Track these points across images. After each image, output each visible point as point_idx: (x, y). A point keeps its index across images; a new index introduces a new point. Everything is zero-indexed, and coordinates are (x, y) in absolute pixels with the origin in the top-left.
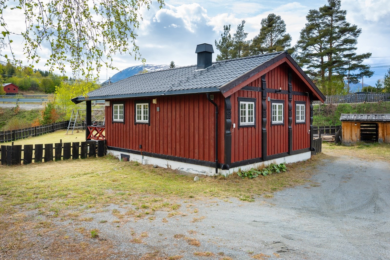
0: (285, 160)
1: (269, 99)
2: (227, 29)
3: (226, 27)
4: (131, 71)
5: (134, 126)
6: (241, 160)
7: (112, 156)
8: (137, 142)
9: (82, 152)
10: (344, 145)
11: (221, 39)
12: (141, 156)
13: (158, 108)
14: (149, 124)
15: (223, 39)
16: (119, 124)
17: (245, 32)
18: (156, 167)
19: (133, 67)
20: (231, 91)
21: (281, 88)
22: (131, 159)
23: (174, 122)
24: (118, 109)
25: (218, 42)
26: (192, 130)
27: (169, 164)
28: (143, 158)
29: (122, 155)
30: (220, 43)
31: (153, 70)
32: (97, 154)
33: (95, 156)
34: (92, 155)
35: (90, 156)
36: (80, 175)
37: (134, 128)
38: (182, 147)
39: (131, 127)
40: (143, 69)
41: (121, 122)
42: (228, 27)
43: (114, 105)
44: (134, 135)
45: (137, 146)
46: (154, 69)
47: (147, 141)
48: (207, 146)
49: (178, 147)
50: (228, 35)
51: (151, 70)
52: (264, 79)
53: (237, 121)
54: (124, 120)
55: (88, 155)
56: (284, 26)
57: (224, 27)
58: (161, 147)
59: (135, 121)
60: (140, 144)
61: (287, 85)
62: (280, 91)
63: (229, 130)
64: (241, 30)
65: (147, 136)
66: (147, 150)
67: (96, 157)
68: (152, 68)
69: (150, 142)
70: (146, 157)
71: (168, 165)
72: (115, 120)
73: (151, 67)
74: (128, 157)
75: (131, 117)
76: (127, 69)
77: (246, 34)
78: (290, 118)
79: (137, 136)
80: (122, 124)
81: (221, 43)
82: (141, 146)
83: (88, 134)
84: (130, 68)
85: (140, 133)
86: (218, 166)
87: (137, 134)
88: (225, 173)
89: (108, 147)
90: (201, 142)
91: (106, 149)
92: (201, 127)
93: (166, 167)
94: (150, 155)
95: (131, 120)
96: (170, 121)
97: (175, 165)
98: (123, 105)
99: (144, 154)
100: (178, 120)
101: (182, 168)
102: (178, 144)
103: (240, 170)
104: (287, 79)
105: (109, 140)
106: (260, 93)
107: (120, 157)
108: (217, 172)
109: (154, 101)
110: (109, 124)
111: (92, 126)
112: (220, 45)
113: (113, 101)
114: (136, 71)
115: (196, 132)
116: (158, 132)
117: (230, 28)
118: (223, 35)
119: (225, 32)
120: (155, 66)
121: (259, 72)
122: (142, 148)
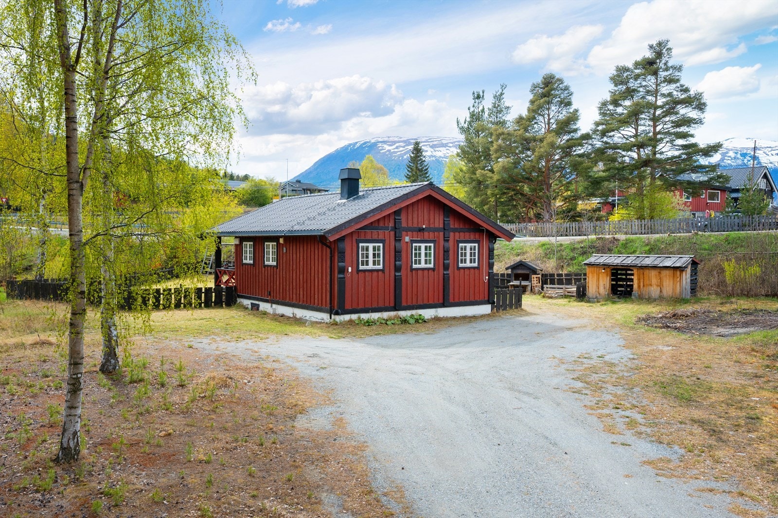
0: (437, 311)
1: (407, 239)
2: (478, 97)
3: (476, 93)
4: (353, 151)
5: (263, 269)
6: (360, 307)
7: (243, 305)
8: (266, 288)
9: (205, 300)
10: (589, 302)
11: (468, 115)
12: (269, 305)
13: (285, 249)
14: (277, 266)
15: (472, 115)
16: (249, 266)
17: (507, 104)
18: (282, 316)
19: (357, 143)
20: (340, 233)
21: (424, 226)
22: (261, 308)
23: (298, 265)
24: (248, 247)
25: (462, 121)
26: (313, 275)
27: (295, 312)
28: (271, 307)
29: (252, 303)
30: (465, 123)
31: (401, 149)
32: (224, 303)
33: (222, 305)
34: (218, 304)
35: (215, 305)
36: (196, 319)
37: (263, 272)
38: (305, 293)
39: (260, 270)
40: (379, 147)
41: (250, 264)
42: (481, 94)
43: (244, 243)
44: (263, 280)
45: (266, 293)
46: (404, 147)
47: (275, 287)
48: (324, 291)
49: (301, 293)
50: (481, 108)
51: (397, 148)
52: (399, 215)
53: (355, 265)
54: (254, 262)
55: (213, 304)
56: (570, 95)
57: (474, 93)
58: (288, 293)
59: (264, 263)
60: (269, 290)
61: (442, 222)
62: (423, 229)
63: (344, 274)
64: (500, 101)
65: (275, 282)
66: (275, 297)
67: (223, 307)
68: (397, 144)
69: (278, 288)
70: (274, 306)
71: (293, 314)
72: (244, 261)
73: (394, 143)
74: (258, 305)
75: (260, 258)
76: (345, 149)
77: (508, 108)
78: (445, 261)
79: (266, 281)
80: (252, 266)
81: (467, 123)
82: (270, 292)
83: (217, 280)
84: (350, 145)
85: (269, 277)
86: (332, 312)
87: (266, 278)
88: (339, 318)
89: (238, 295)
90: (320, 287)
91: (236, 298)
92: (320, 271)
93: (292, 316)
94: (278, 303)
95: (260, 262)
96: (295, 264)
97: (300, 313)
98: (252, 243)
99: (272, 302)
100: (301, 263)
101: (306, 317)
102: (301, 289)
103: (359, 318)
104: (441, 213)
105: (239, 286)
106: (392, 233)
107: (250, 307)
108: (331, 318)
109: (281, 241)
110: (239, 266)
111: (222, 268)
112: (466, 126)
113: (243, 239)
114: (364, 152)
115: (316, 276)
116: (284, 276)
117: (483, 96)
118: (472, 109)
119: (475, 102)
120: (405, 139)
121: (382, 211)
122: (270, 295)
